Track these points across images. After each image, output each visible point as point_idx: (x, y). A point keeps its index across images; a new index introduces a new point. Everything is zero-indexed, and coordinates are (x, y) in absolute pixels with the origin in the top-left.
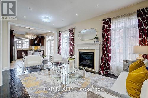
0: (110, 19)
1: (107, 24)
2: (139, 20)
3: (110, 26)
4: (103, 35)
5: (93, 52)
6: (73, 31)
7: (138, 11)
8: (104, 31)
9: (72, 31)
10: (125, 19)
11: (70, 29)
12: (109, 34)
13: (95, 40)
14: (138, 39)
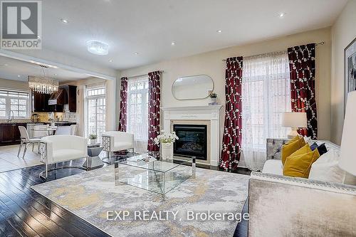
0: (240, 59)
1: (234, 68)
2: (291, 65)
3: (239, 73)
4: (228, 90)
5: (205, 126)
6: (158, 78)
7: (290, 50)
8: (228, 82)
9: (155, 79)
10: (268, 61)
11: (150, 74)
12: (239, 89)
13: (210, 100)
14: (289, 100)
